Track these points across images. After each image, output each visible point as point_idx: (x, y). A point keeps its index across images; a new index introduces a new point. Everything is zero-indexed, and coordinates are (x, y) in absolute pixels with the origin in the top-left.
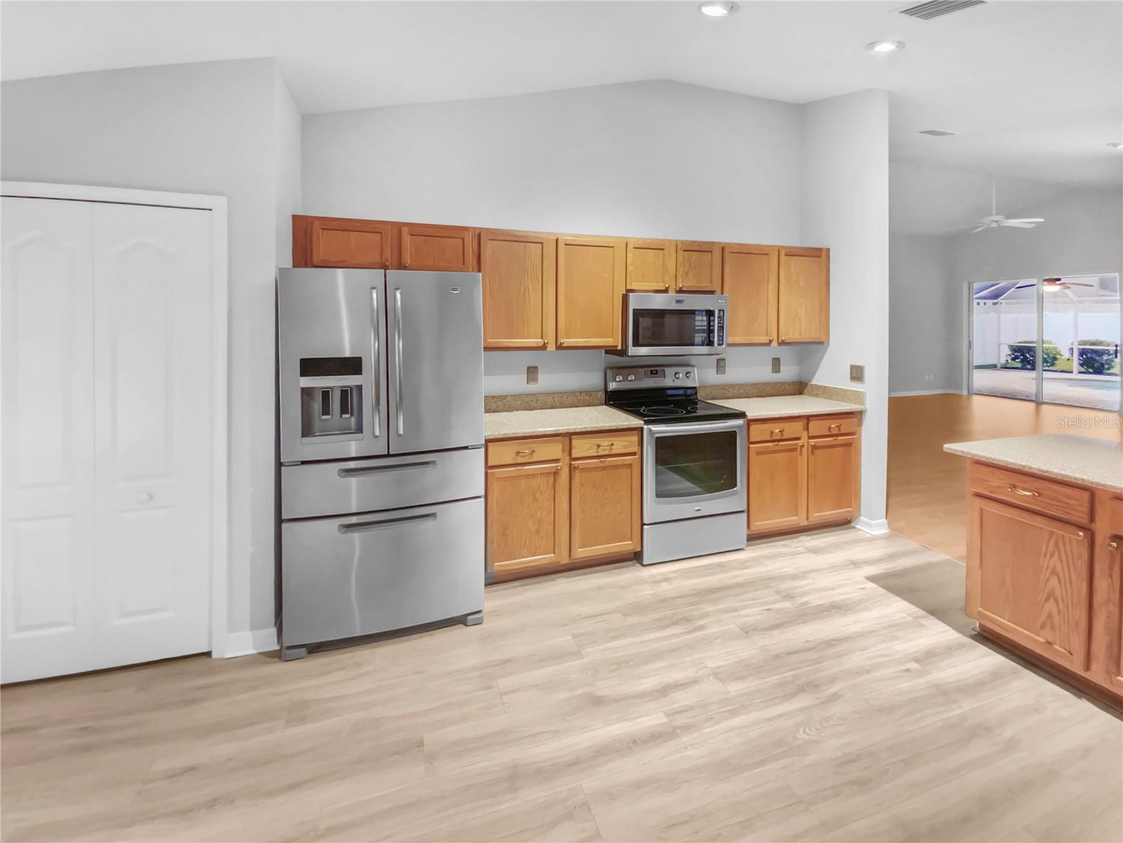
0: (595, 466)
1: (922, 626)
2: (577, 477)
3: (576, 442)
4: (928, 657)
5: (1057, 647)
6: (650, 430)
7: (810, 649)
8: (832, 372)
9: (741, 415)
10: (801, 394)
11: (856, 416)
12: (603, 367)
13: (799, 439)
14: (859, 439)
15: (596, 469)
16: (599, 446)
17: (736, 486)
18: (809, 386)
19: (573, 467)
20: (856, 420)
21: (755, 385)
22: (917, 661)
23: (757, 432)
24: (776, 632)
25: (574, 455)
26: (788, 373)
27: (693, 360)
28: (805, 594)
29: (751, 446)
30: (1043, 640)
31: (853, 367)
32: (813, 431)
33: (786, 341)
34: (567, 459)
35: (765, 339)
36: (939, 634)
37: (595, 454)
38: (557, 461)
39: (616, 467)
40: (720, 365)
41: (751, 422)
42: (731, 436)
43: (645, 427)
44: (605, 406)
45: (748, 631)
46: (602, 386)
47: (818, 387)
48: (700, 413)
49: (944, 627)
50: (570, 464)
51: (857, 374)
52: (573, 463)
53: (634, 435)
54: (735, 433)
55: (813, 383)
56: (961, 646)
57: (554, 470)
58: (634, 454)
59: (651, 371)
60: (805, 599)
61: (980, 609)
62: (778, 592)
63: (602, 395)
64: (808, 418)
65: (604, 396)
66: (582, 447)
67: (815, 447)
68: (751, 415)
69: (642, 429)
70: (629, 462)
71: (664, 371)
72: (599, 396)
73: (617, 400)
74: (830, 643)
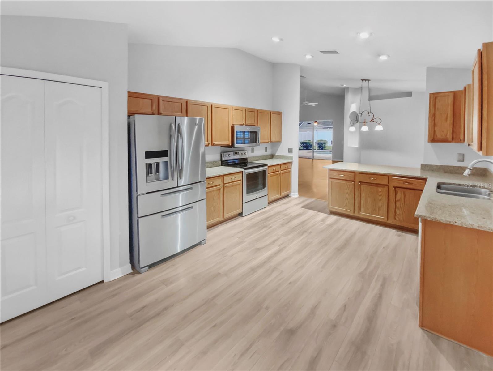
0: (230, 185)
1: (319, 214)
2: (226, 189)
3: (225, 178)
4: (323, 220)
5: (348, 210)
6: (245, 172)
7: (299, 225)
8: (282, 151)
9: (266, 165)
10: (272, 158)
11: (290, 163)
12: (220, 152)
13: (278, 171)
14: (291, 170)
15: (231, 186)
16: (232, 179)
17: (265, 187)
18: (275, 156)
19: (224, 187)
20: (291, 164)
21: (261, 156)
22: (321, 221)
23: (270, 170)
24: (289, 223)
25: (225, 183)
26: (269, 152)
27: (246, 149)
28: (290, 214)
29: (269, 174)
30: (345, 209)
31: (289, 149)
32: (282, 169)
33: (273, 141)
34: (222, 184)
35: (267, 141)
36: (322, 215)
37: (230, 182)
38: (219, 185)
39: (235, 185)
40: (253, 150)
41: (268, 167)
42: (264, 172)
43: (244, 171)
44: (222, 166)
45: (283, 225)
46: (220, 159)
47: (278, 156)
48: (248, 166)
49: (323, 214)
50: (223, 186)
51: (290, 151)
52: (224, 185)
53: (240, 174)
54: (265, 170)
55: (276, 154)
56: (328, 216)
57: (219, 188)
58: (240, 180)
59: (235, 153)
60: (291, 215)
61: (331, 207)
62: (283, 215)
63: (220, 162)
64: (281, 165)
65: (221, 163)
66: (227, 179)
67: (283, 173)
68: (269, 165)
69: (242, 172)
70: (239, 183)
71: (239, 153)
72: (219, 163)
73: (224, 163)
74: (303, 222)
